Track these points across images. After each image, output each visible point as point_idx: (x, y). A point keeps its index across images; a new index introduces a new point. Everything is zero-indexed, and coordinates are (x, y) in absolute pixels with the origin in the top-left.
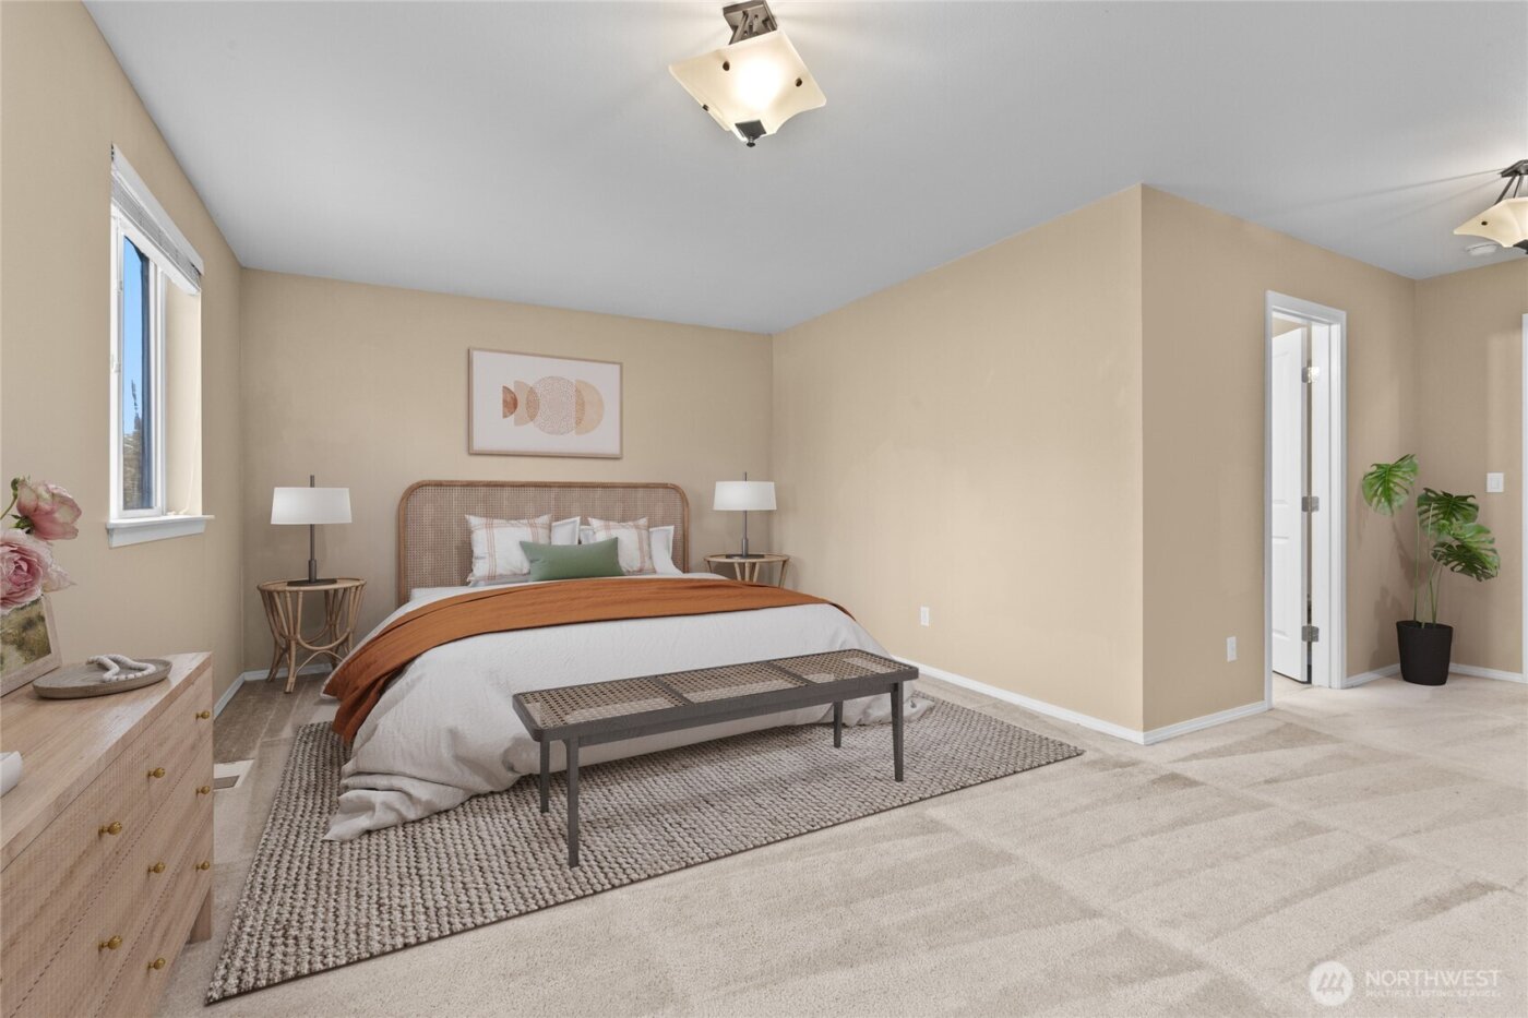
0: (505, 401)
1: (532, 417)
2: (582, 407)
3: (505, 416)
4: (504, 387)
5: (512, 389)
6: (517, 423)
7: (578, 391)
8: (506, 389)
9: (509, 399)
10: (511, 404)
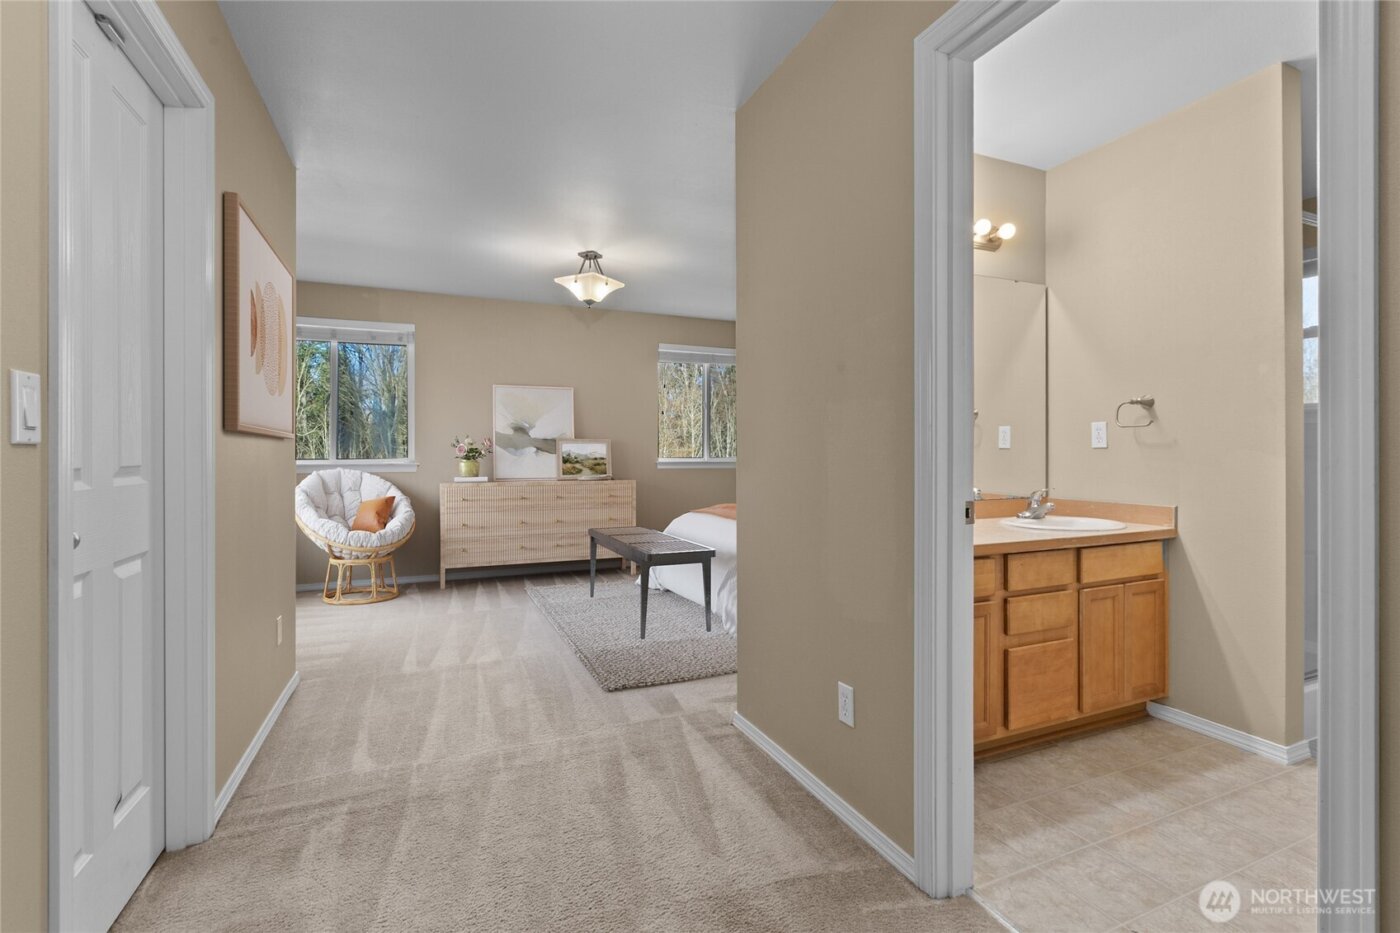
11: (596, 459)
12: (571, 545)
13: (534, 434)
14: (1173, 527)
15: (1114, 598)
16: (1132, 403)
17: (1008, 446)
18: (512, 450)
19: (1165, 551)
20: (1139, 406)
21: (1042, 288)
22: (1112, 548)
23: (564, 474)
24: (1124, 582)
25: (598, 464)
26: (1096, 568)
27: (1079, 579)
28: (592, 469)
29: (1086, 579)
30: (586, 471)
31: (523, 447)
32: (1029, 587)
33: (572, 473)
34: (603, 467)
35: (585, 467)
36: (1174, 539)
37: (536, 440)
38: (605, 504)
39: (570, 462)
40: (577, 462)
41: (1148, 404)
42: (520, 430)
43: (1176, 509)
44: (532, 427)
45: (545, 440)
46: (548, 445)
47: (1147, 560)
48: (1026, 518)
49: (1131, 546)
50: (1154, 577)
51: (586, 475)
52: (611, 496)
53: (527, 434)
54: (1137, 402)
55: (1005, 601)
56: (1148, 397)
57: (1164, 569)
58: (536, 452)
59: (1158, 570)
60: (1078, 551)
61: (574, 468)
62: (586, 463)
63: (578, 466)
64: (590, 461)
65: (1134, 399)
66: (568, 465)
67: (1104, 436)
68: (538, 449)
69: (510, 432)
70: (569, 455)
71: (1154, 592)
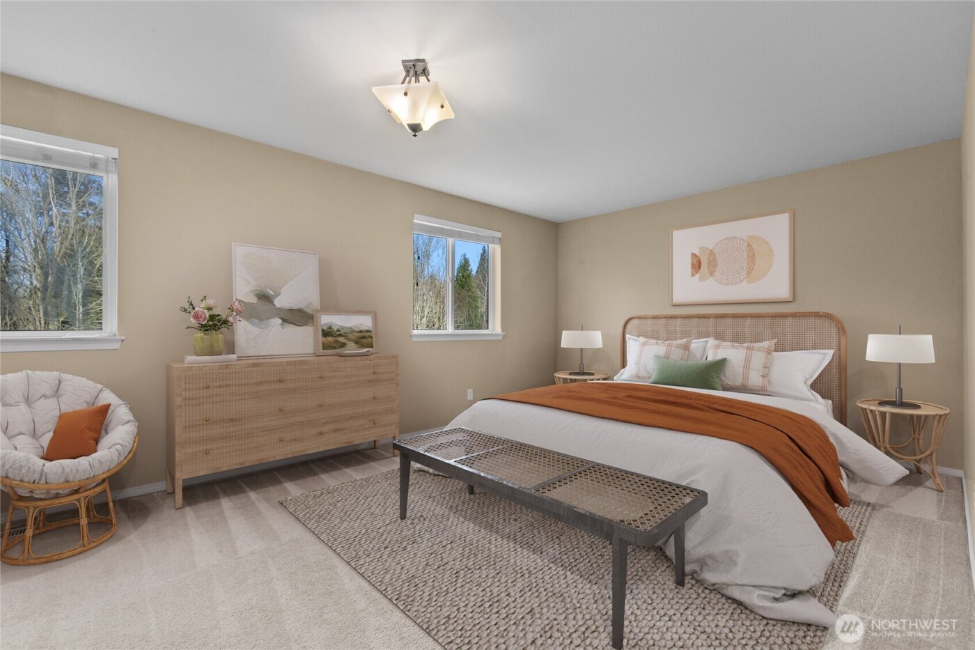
0: (692, 264)
1: (712, 274)
2: (752, 257)
3: (693, 275)
4: (692, 254)
5: (698, 255)
6: (701, 279)
7: (749, 245)
8: (694, 255)
9: (695, 262)
10: (697, 265)
11: (361, 332)
12: (336, 430)
13: (279, 302)
18: (256, 321)
23: (324, 348)
25: (364, 337)
28: (356, 342)
30: (351, 345)
31: (268, 319)
33: (335, 348)
34: (370, 340)
35: (349, 340)
37: (280, 309)
38: (370, 381)
39: (332, 336)
40: (340, 335)
42: (264, 297)
44: (277, 295)
45: (291, 310)
46: (296, 317)
51: (351, 348)
52: (374, 373)
53: (272, 303)
58: (282, 325)
61: (337, 341)
62: (351, 336)
63: (341, 339)
64: (356, 334)
66: (330, 339)
68: (284, 320)
69: (253, 300)
70: (330, 327)
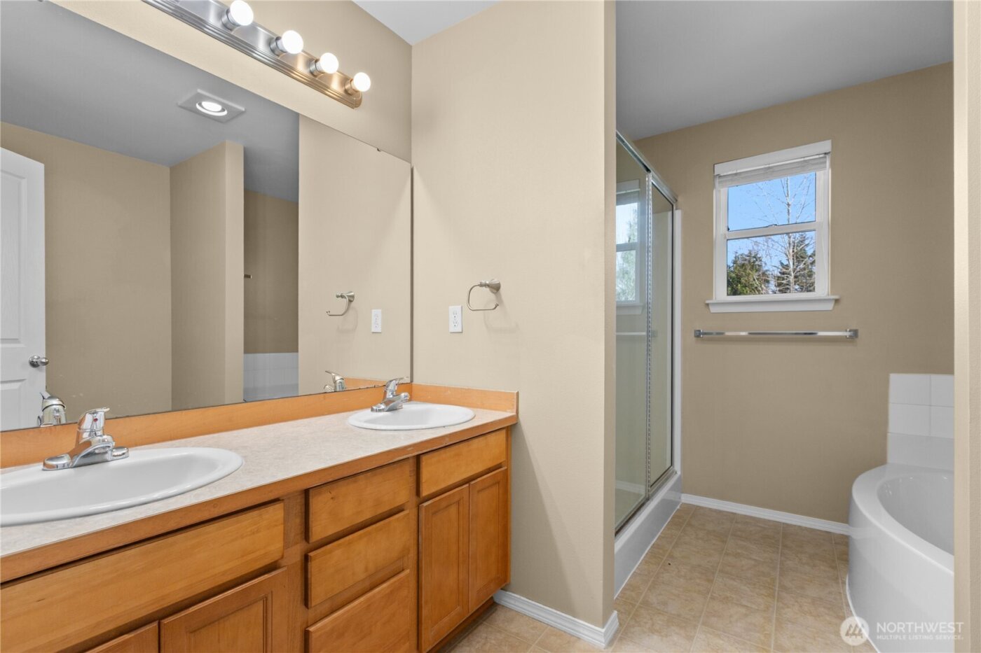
14: (514, 414)
15: (458, 503)
16: (481, 285)
17: (379, 330)
19: (508, 436)
20: (488, 289)
21: (407, 166)
22: (457, 446)
24: (468, 481)
26: (436, 475)
27: (418, 493)
29: (425, 492)
32: (346, 526)
36: (516, 423)
41: (496, 288)
43: (518, 393)
47: (490, 451)
48: (380, 411)
49: (476, 441)
50: (499, 466)
54: (486, 285)
55: (306, 559)
56: (496, 281)
57: (507, 458)
59: (503, 459)
60: (418, 458)
65: (483, 282)
67: (459, 319)
71: (498, 483)
